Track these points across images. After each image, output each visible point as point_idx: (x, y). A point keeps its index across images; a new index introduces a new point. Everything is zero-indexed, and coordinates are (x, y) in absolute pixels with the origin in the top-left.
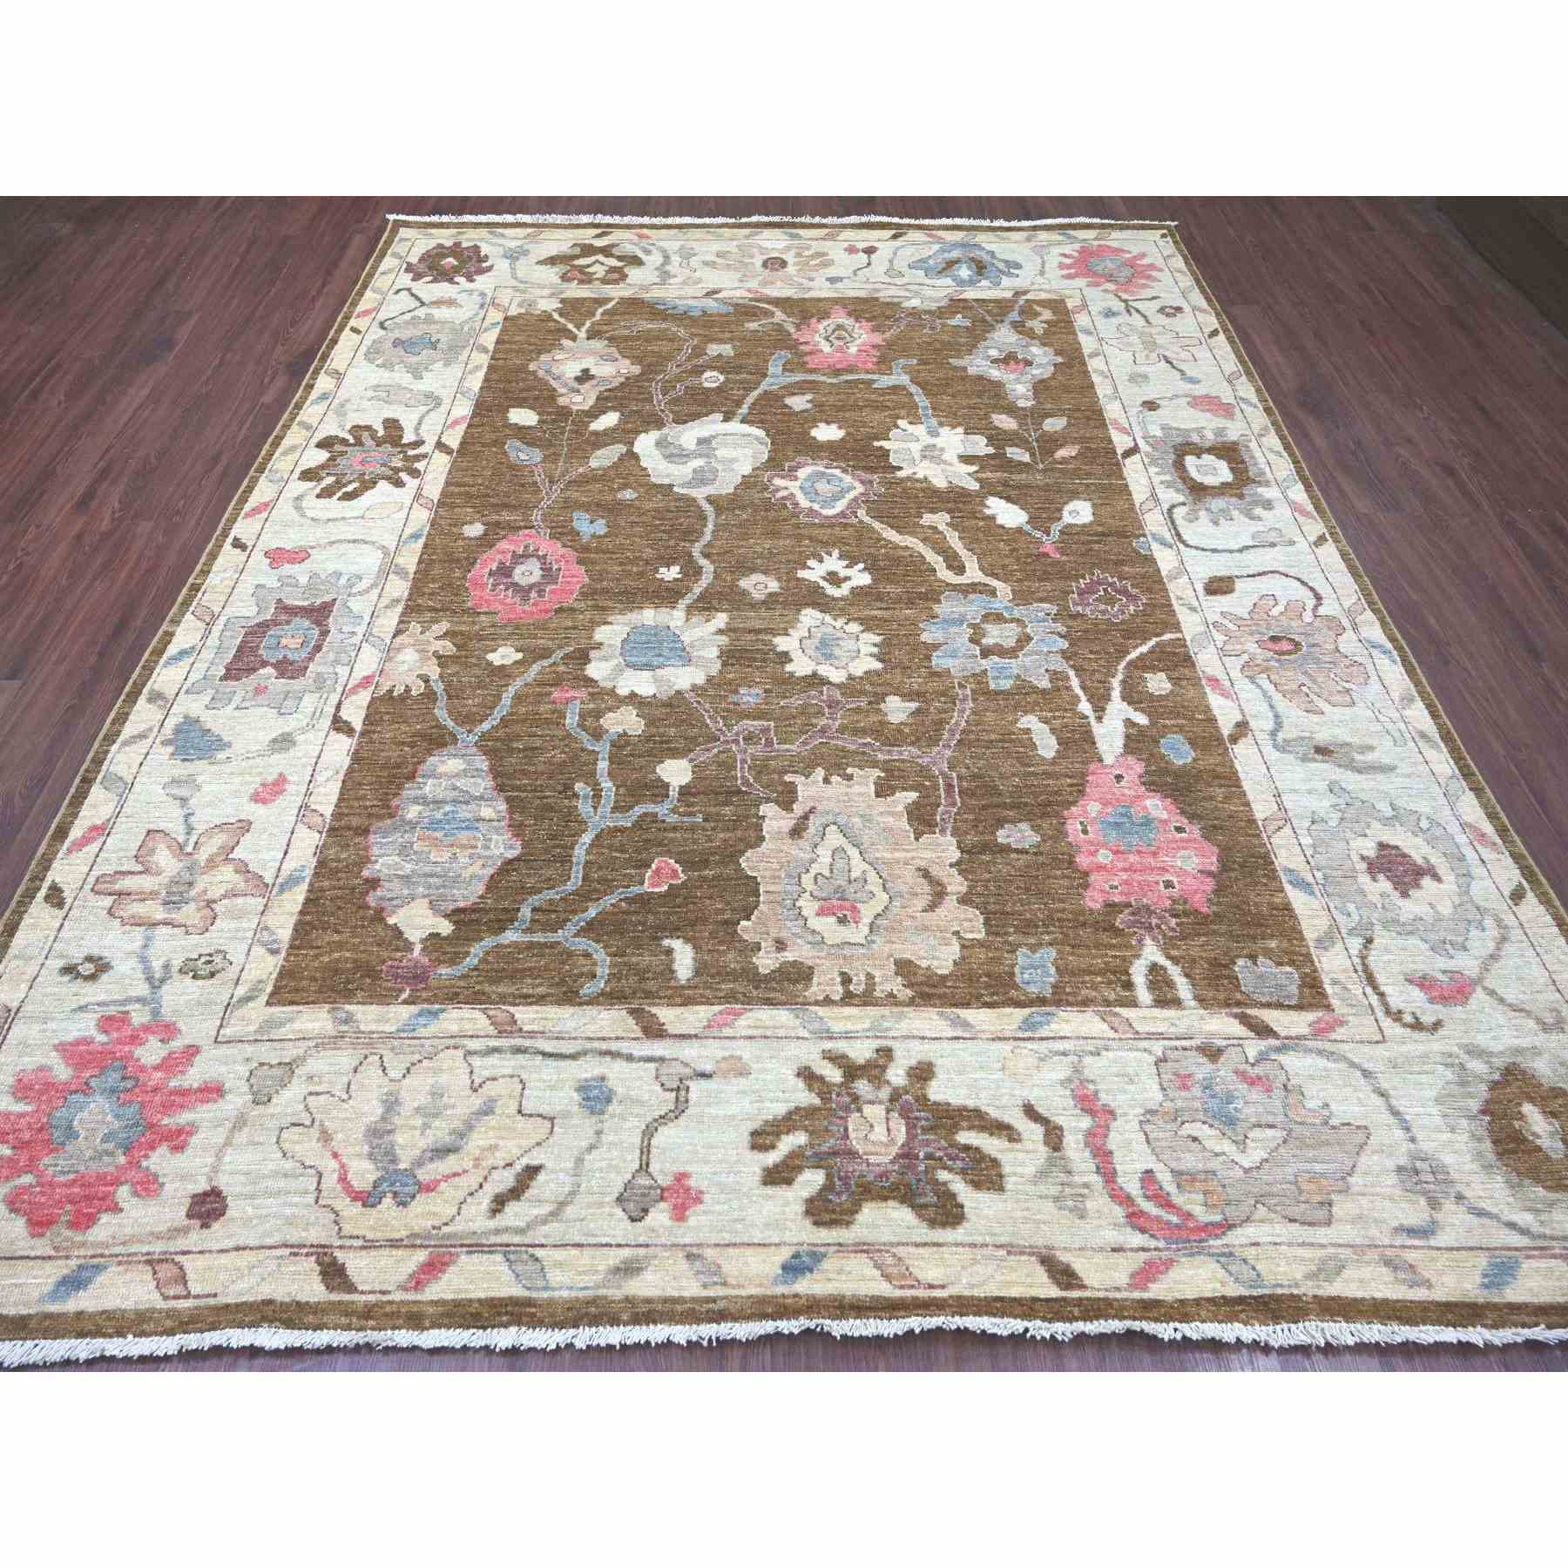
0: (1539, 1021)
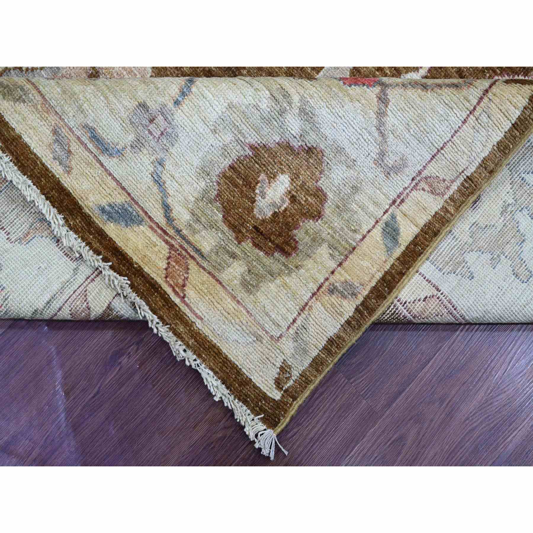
0: (382, 154)
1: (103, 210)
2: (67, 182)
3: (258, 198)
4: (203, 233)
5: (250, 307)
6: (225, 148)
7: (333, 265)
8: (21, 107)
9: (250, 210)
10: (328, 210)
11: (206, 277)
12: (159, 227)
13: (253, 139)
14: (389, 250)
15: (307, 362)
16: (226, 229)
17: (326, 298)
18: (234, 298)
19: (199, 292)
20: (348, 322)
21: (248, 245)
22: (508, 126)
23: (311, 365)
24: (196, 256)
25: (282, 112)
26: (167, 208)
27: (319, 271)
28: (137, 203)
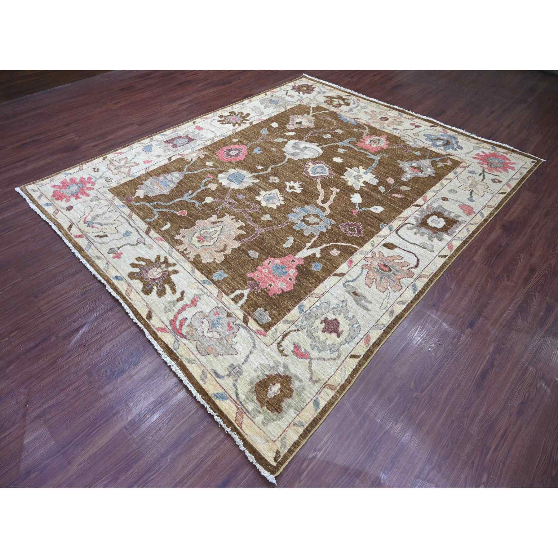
0: (312, 377)
1: (215, 395)
2: (204, 386)
3: (269, 391)
4: (249, 403)
5: (265, 431)
6: (258, 376)
7: (295, 415)
8: (193, 365)
9: (266, 395)
10: (294, 394)
11: (249, 421)
12: (234, 400)
13: (268, 373)
14: (316, 410)
15: (286, 451)
16: (257, 402)
17: (292, 427)
18: (259, 427)
19: (247, 426)
20: (301, 435)
21: (265, 408)
22: (352, 370)
23: (288, 452)
24: (246, 412)
25: (278, 366)
26: (237, 394)
27: (290, 419)
28: (226, 392)
